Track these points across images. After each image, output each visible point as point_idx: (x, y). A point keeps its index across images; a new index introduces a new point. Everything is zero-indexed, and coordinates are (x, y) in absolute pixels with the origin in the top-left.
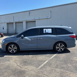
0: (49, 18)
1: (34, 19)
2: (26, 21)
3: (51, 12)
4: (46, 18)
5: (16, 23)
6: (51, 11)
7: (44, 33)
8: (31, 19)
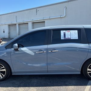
0: (63, 16)
1: (42, 19)
2: (33, 22)
3: (66, 9)
4: (60, 17)
5: (19, 24)
6: (66, 7)
7: (62, 39)
8: (39, 19)
